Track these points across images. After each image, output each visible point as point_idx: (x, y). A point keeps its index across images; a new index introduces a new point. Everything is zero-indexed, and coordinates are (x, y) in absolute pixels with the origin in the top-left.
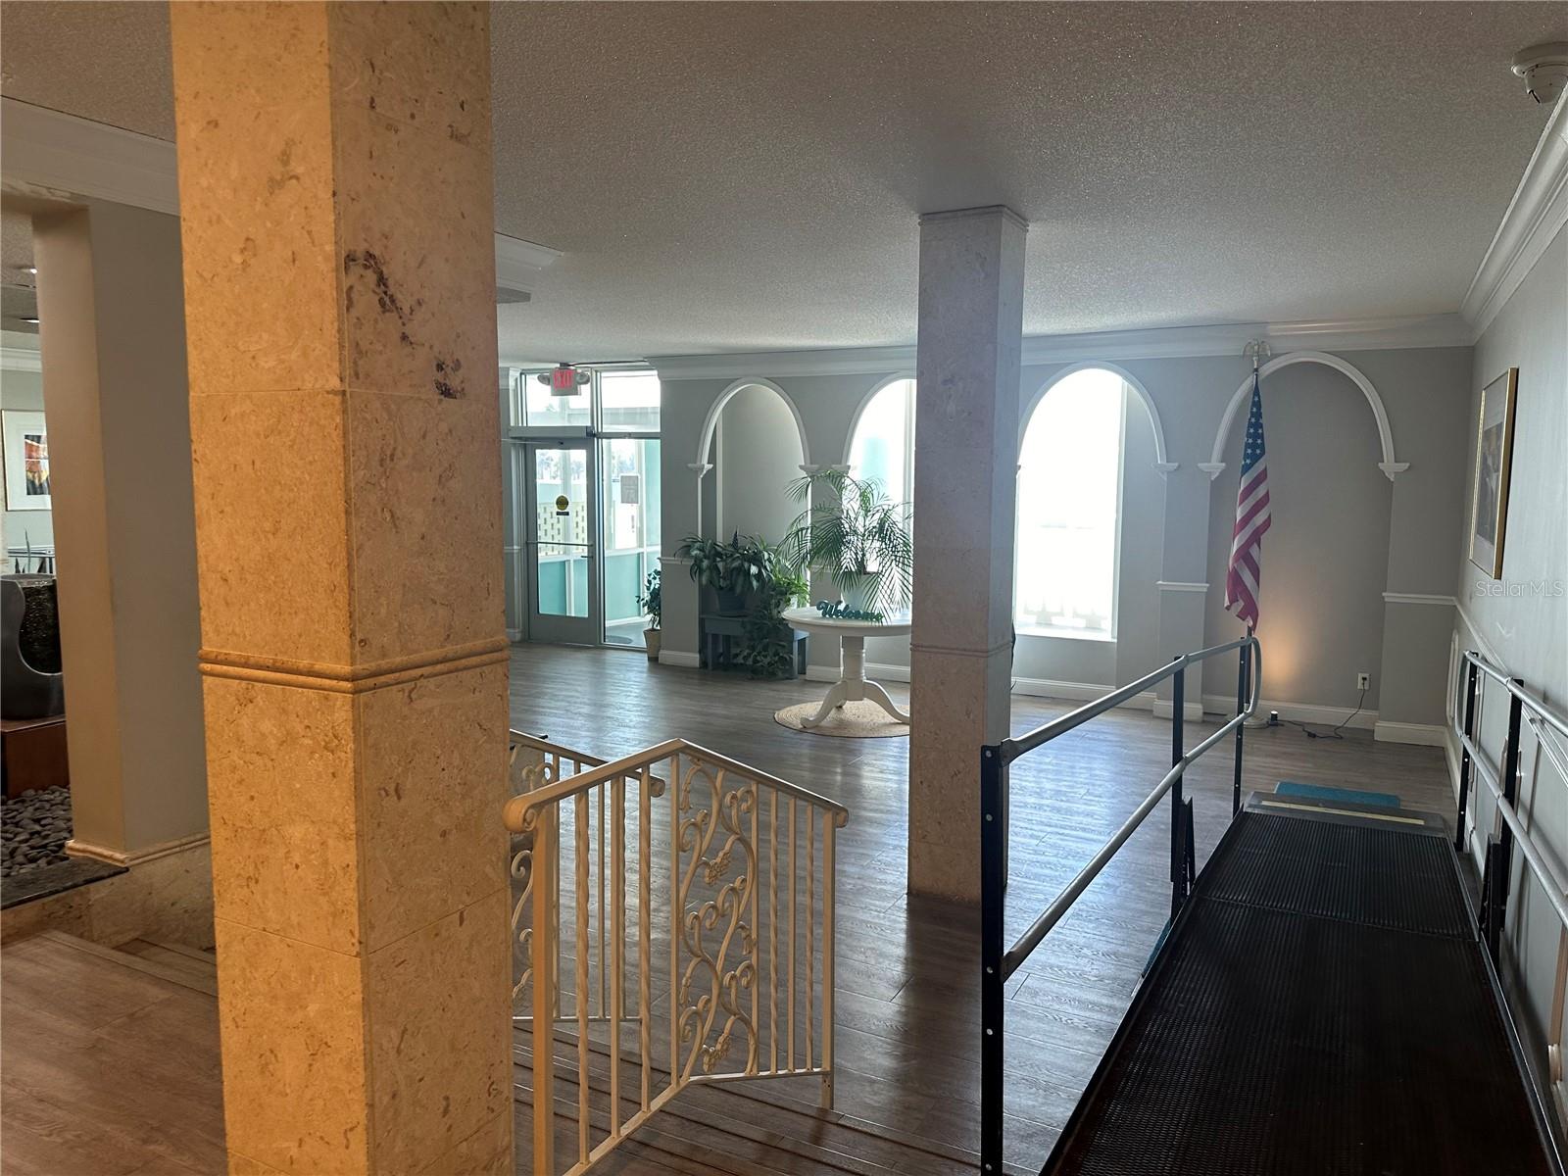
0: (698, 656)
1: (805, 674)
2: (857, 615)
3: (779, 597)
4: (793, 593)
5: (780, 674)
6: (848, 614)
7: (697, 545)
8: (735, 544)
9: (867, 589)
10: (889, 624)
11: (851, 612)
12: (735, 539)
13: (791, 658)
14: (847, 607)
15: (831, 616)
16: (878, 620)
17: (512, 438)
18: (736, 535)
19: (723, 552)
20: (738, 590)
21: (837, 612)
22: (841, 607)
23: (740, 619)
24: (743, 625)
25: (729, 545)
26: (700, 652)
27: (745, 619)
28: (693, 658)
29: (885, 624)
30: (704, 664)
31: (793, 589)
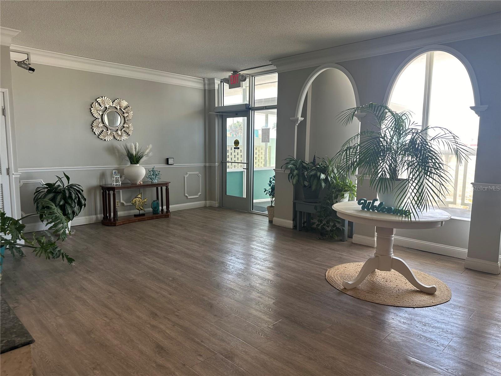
0: (292, 222)
1: (352, 238)
2: (389, 211)
3: (337, 193)
4: (346, 191)
5: (336, 238)
6: (381, 209)
7: (293, 162)
8: (314, 162)
9: (399, 191)
10: (417, 220)
11: (384, 208)
12: (314, 159)
13: (343, 230)
14: (381, 204)
15: (368, 210)
16: (406, 216)
17: (216, 112)
18: (315, 157)
19: (307, 166)
20: (314, 188)
21: (373, 207)
22: (377, 203)
23: (315, 204)
24: (316, 208)
25: (311, 162)
26: (293, 220)
27: (317, 205)
28: (289, 223)
29: (413, 219)
30: (295, 227)
31: (346, 189)
